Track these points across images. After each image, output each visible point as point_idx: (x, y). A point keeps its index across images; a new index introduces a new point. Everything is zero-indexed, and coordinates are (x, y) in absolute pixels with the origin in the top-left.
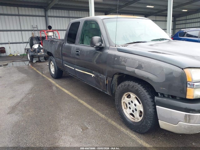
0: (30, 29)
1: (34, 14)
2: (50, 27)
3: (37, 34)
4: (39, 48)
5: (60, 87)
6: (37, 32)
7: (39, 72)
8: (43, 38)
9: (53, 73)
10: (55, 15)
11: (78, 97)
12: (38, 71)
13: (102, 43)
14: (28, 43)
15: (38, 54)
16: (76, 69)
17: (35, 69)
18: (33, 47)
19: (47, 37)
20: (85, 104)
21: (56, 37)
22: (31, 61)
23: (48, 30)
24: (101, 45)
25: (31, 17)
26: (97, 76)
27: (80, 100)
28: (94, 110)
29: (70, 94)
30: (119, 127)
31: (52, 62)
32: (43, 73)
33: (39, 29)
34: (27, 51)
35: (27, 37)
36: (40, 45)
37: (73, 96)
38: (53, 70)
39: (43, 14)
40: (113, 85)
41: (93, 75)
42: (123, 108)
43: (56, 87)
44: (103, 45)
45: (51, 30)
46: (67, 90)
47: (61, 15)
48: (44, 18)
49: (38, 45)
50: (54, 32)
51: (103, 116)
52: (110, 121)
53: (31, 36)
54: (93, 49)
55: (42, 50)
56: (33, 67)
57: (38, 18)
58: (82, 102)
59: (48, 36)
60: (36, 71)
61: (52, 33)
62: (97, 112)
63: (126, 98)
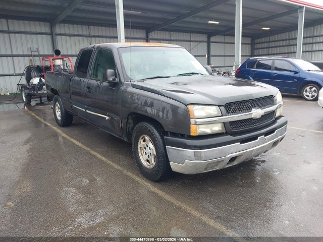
0: (26, 53)
1: (33, 30)
2: (57, 52)
3: (38, 62)
4: (41, 84)
5: (67, 137)
6: (38, 58)
7: (40, 119)
8: (47, 68)
9: (59, 118)
10: (67, 32)
11: (90, 148)
12: (37, 117)
13: (116, 77)
14: (22, 75)
15: (39, 92)
16: (88, 111)
17: (33, 114)
18: (31, 81)
19: (52, 67)
20: (99, 156)
21: (67, 67)
22: (28, 104)
23: (55, 56)
24: (114, 79)
25: (29, 36)
26: (112, 118)
27: (92, 152)
28: (108, 162)
29: (80, 144)
30: (134, 177)
31: (57, 103)
32: (45, 120)
33: (41, 53)
34: (22, 87)
35: (22, 65)
36: (43, 79)
37: (84, 147)
38: (58, 114)
39: (48, 30)
40: (129, 128)
41: (107, 118)
42: (140, 154)
43: (64, 138)
44: (117, 80)
45: (60, 56)
46: (77, 140)
47: (76, 33)
48: (49, 37)
49: (39, 78)
50: (65, 59)
51: (119, 168)
52: (125, 171)
53: (28, 64)
54: (105, 84)
55: (44, 87)
56: (30, 112)
57: (39, 36)
58: (95, 153)
59: (54, 66)
60: (35, 117)
61: (61, 60)
62: (111, 163)
63: (142, 143)
